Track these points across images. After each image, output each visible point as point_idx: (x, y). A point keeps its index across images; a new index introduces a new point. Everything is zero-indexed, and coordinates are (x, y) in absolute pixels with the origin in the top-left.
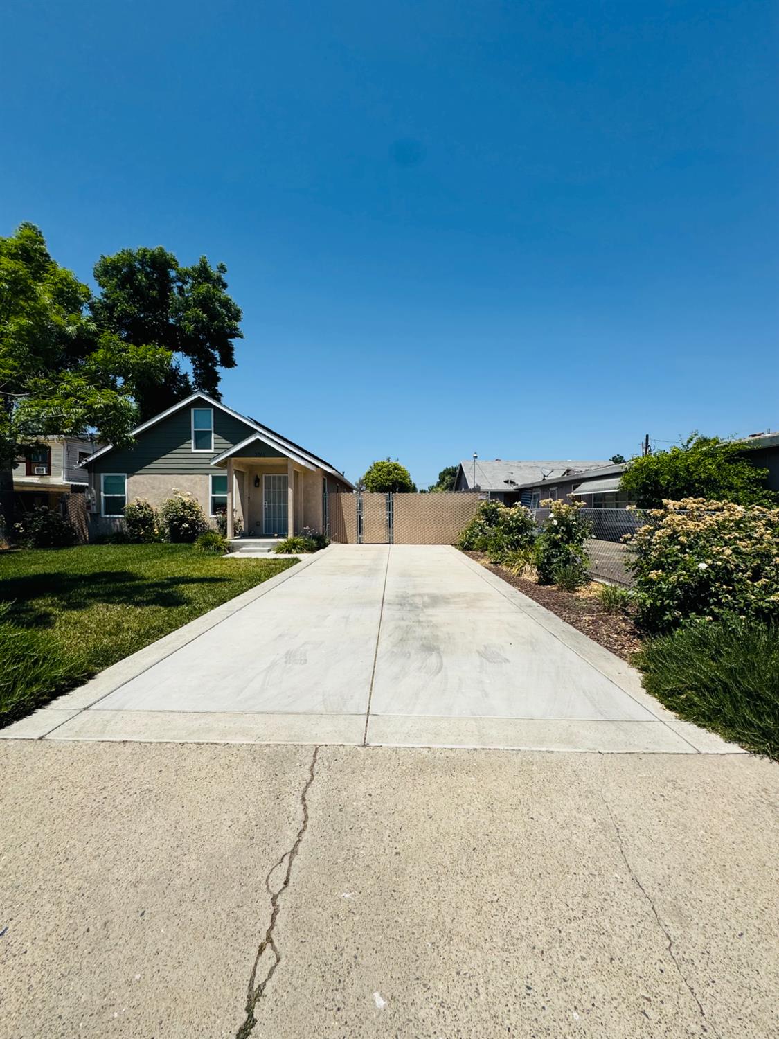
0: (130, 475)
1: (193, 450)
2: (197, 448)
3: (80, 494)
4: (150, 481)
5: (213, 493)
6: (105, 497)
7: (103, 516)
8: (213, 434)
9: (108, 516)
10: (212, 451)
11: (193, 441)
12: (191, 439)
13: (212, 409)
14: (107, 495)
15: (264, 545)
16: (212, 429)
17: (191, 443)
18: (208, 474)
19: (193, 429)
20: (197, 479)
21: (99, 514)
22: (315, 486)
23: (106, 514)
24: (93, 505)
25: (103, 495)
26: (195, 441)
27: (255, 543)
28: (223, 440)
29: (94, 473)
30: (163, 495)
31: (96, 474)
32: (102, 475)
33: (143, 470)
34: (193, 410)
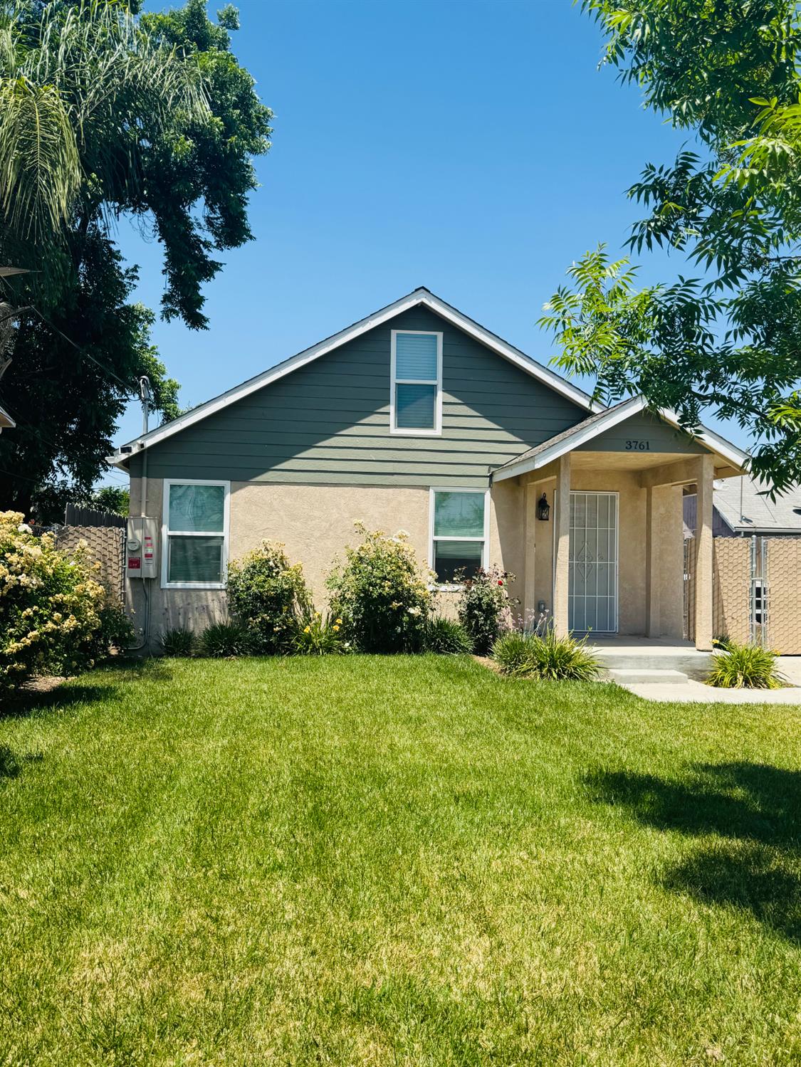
0: (237, 484)
1: (394, 431)
2: (400, 424)
3: (93, 529)
4: (287, 501)
5: (436, 533)
6: (171, 537)
7: (167, 585)
8: (440, 396)
9: (179, 585)
10: (437, 431)
11: (392, 408)
12: (387, 402)
13: (440, 335)
14: (178, 533)
15: (660, 662)
16: (439, 382)
17: (388, 413)
18: (427, 488)
19: (394, 381)
20: (402, 499)
21: (158, 578)
22: (672, 521)
23: (172, 578)
24: (147, 556)
25: (166, 532)
26: (399, 409)
27: (639, 658)
28: (465, 408)
29: (148, 477)
30: (317, 534)
31: (152, 481)
32: (167, 482)
33: (270, 473)
34: (394, 333)
